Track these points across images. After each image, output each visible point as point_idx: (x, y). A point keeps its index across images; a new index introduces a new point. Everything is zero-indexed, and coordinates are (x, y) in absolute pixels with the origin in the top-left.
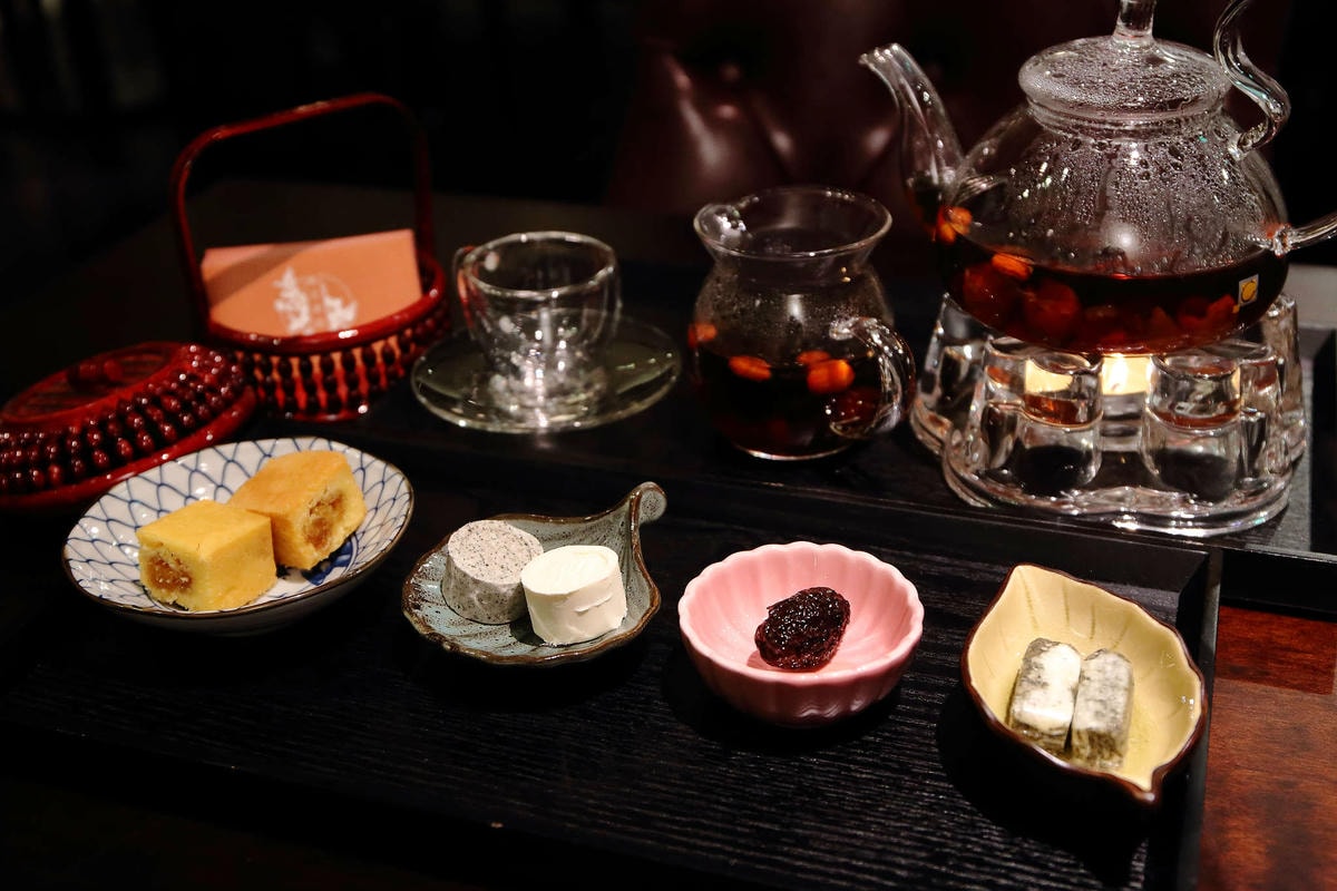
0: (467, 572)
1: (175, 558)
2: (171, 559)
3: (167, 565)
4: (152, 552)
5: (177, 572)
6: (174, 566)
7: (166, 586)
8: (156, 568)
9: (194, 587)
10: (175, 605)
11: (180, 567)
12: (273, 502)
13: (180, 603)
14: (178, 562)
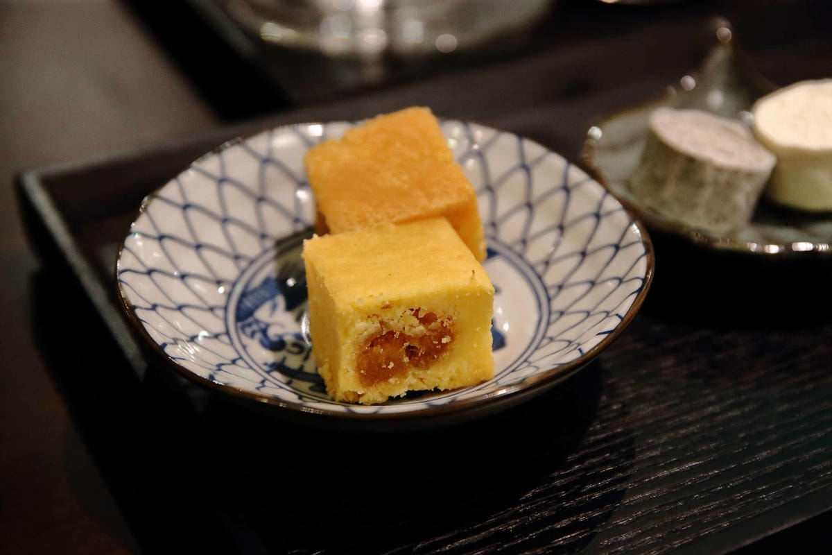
1: (421, 315)
2: (415, 321)
3: (402, 334)
4: (371, 327)
5: (422, 339)
6: (420, 329)
7: (400, 370)
8: (378, 350)
9: (457, 346)
10: (412, 395)
11: (433, 325)
12: (430, 196)
13: (419, 387)
14: (427, 320)
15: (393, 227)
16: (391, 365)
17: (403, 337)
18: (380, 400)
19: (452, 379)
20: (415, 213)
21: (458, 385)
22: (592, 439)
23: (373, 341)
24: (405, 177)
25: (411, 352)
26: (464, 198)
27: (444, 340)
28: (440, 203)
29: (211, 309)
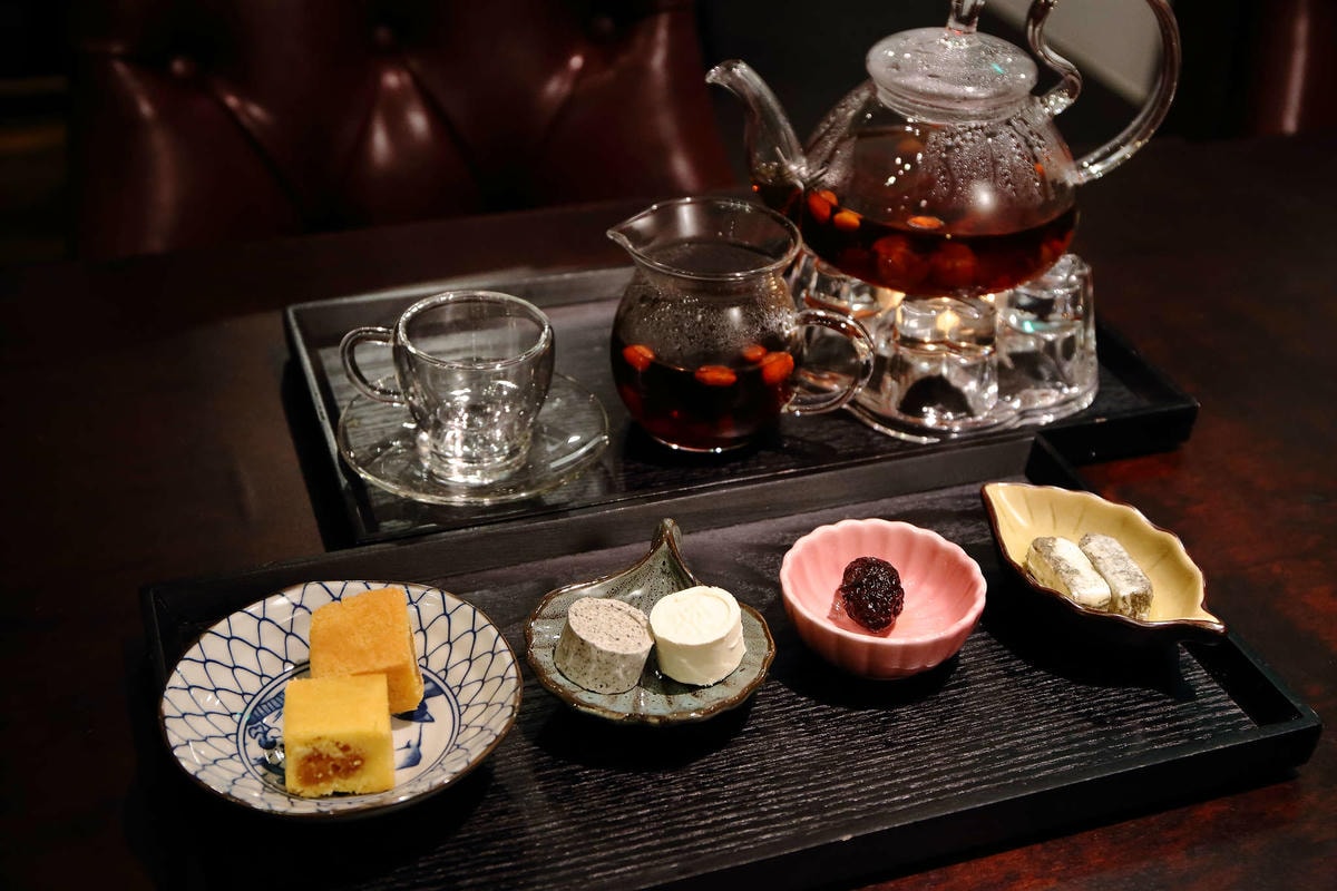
0: (615, 650)
1: (341, 746)
2: (336, 749)
3: (328, 756)
4: (307, 751)
5: (342, 760)
6: (340, 754)
7: (327, 778)
8: (312, 765)
9: (366, 766)
10: (337, 794)
11: (349, 753)
12: (379, 657)
13: (342, 790)
14: (346, 748)
15: (349, 677)
16: (320, 775)
17: (329, 758)
18: (314, 796)
19: (365, 787)
20: (366, 669)
21: (368, 791)
22: (459, 836)
23: (309, 759)
24: (368, 641)
25: (336, 768)
26: (400, 662)
27: (356, 763)
28: (383, 665)
29: (227, 736)
